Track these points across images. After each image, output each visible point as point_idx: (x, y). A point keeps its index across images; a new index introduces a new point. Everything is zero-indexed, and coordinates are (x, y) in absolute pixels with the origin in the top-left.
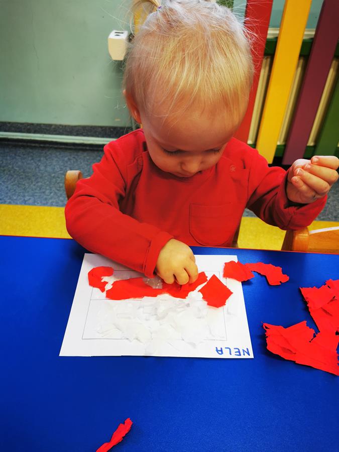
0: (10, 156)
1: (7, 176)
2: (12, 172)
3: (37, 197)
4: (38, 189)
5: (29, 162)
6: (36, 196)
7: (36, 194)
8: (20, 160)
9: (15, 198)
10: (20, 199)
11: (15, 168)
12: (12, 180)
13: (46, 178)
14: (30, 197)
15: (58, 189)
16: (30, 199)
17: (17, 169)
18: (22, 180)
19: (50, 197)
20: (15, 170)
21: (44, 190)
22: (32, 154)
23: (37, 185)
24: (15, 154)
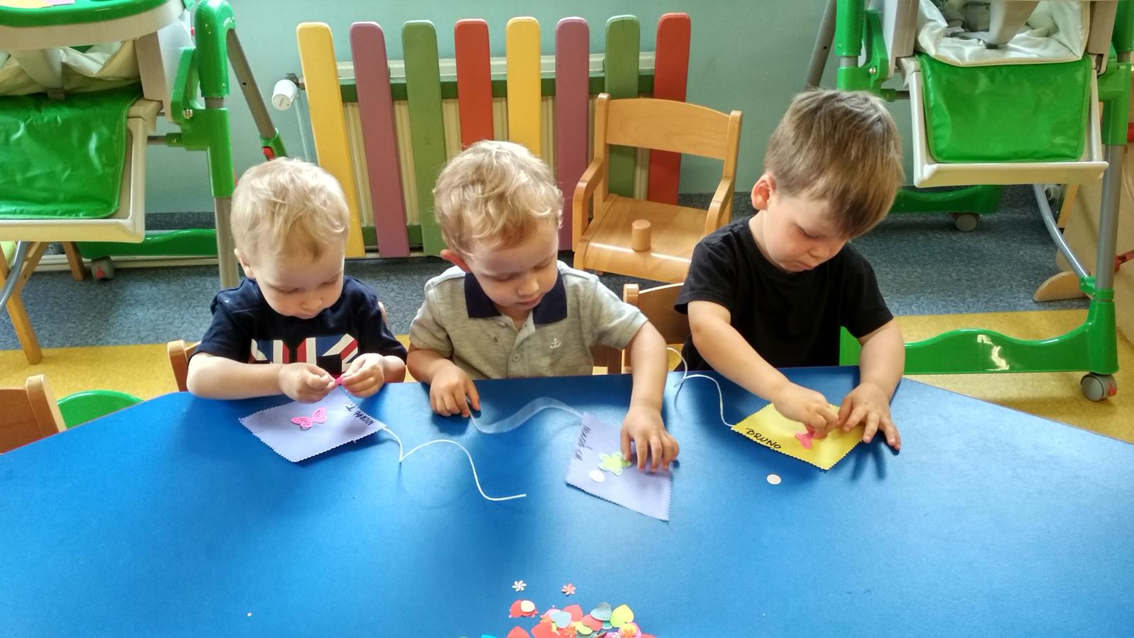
1: (104, 303)
2: (110, 296)
3: (161, 331)
4: (161, 319)
6: (159, 329)
7: (158, 327)
9: (123, 336)
10: (133, 336)
13: (172, 301)
14: (148, 333)
15: (195, 315)
16: (149, 335)
18: (130, 308)
19: (181, 329)
21: (170, 320)
23: (157, 312)
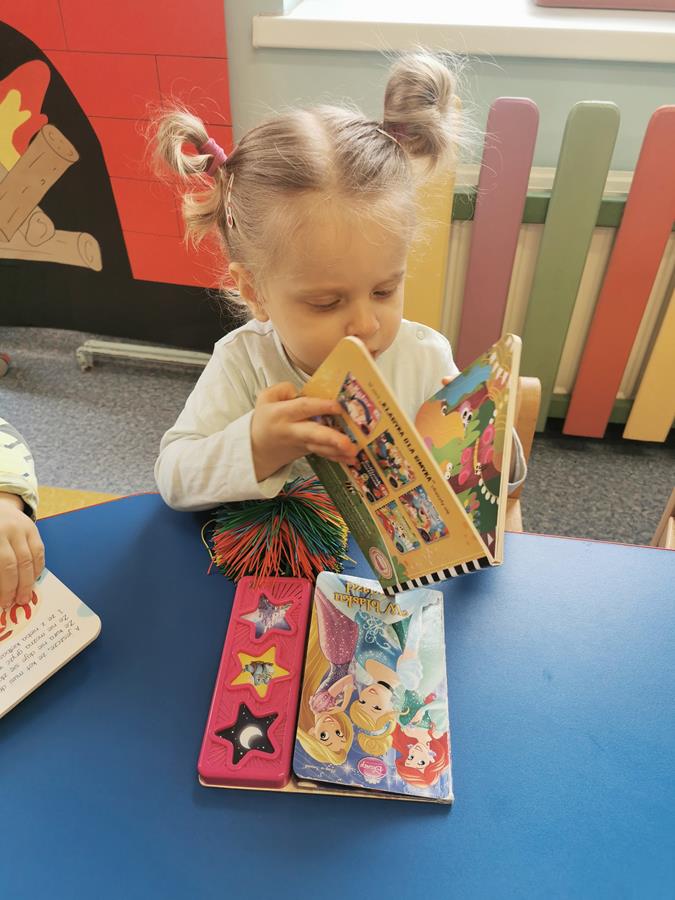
0: (130, 392)
5: (165, 405)
8: (148, 401)
11: (139, 417)
12: (133, 443)
17: (142, 419)
20: (139, 421)
22: (170, 389)
24: (139, 387)
